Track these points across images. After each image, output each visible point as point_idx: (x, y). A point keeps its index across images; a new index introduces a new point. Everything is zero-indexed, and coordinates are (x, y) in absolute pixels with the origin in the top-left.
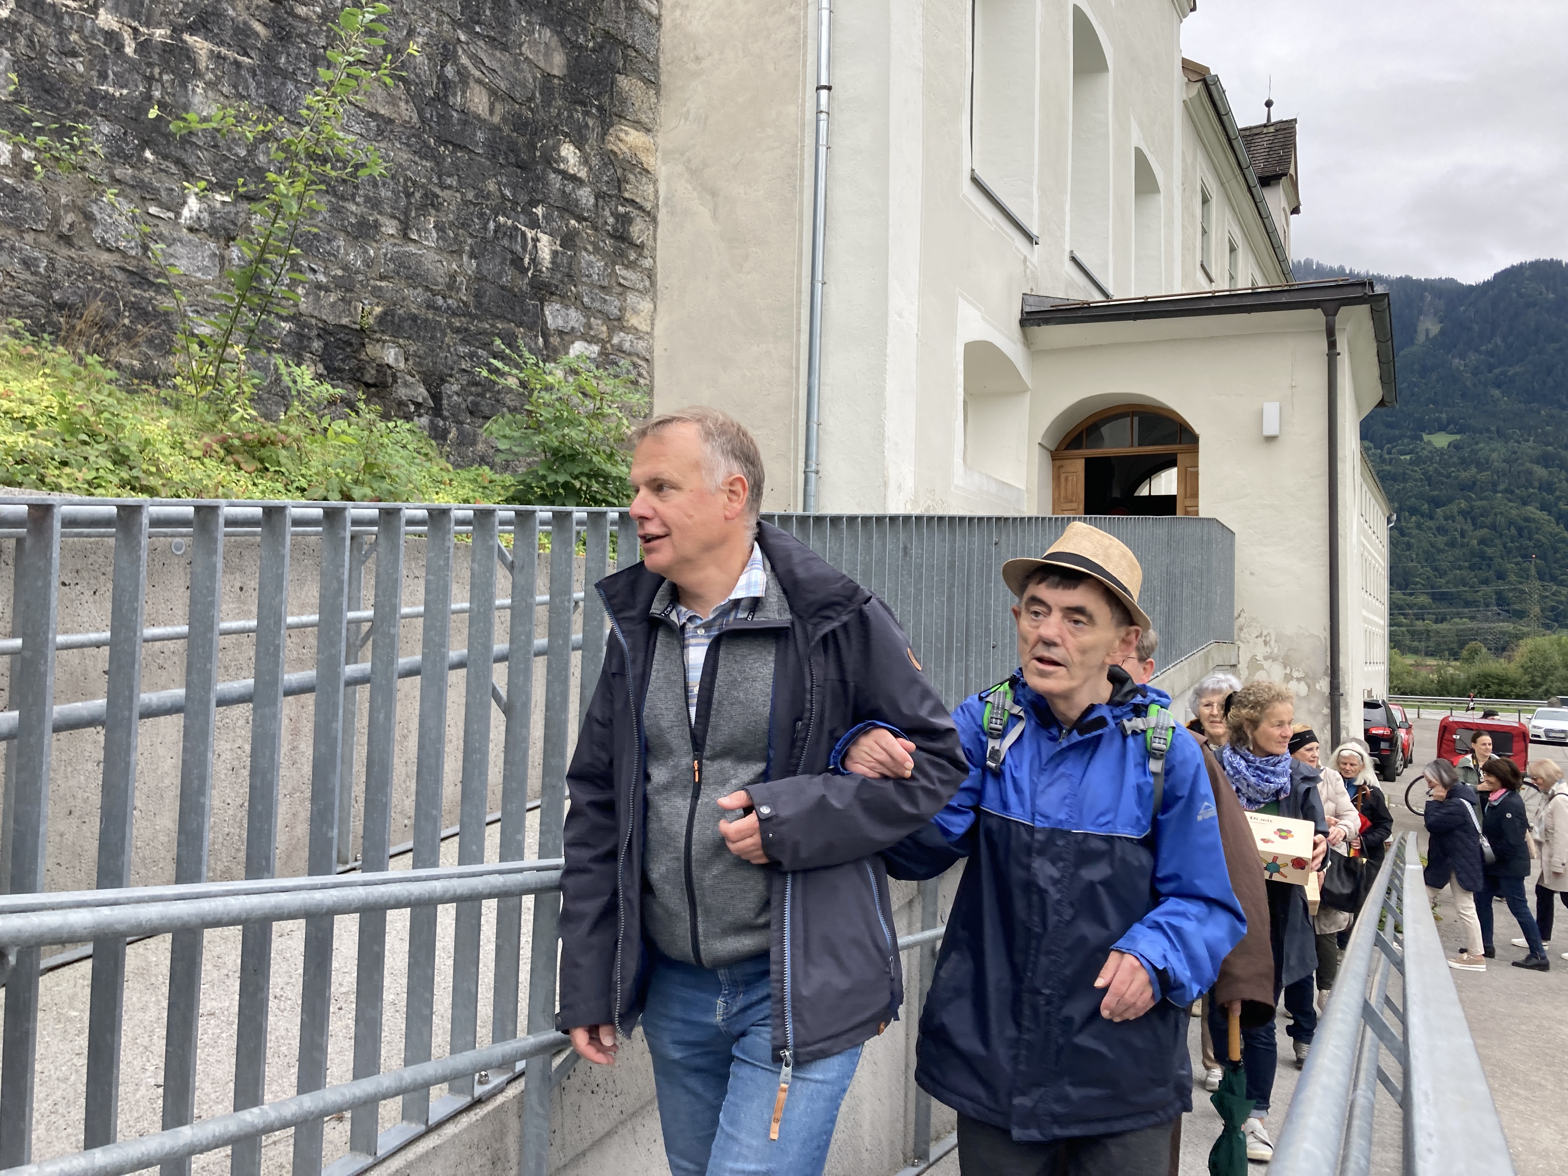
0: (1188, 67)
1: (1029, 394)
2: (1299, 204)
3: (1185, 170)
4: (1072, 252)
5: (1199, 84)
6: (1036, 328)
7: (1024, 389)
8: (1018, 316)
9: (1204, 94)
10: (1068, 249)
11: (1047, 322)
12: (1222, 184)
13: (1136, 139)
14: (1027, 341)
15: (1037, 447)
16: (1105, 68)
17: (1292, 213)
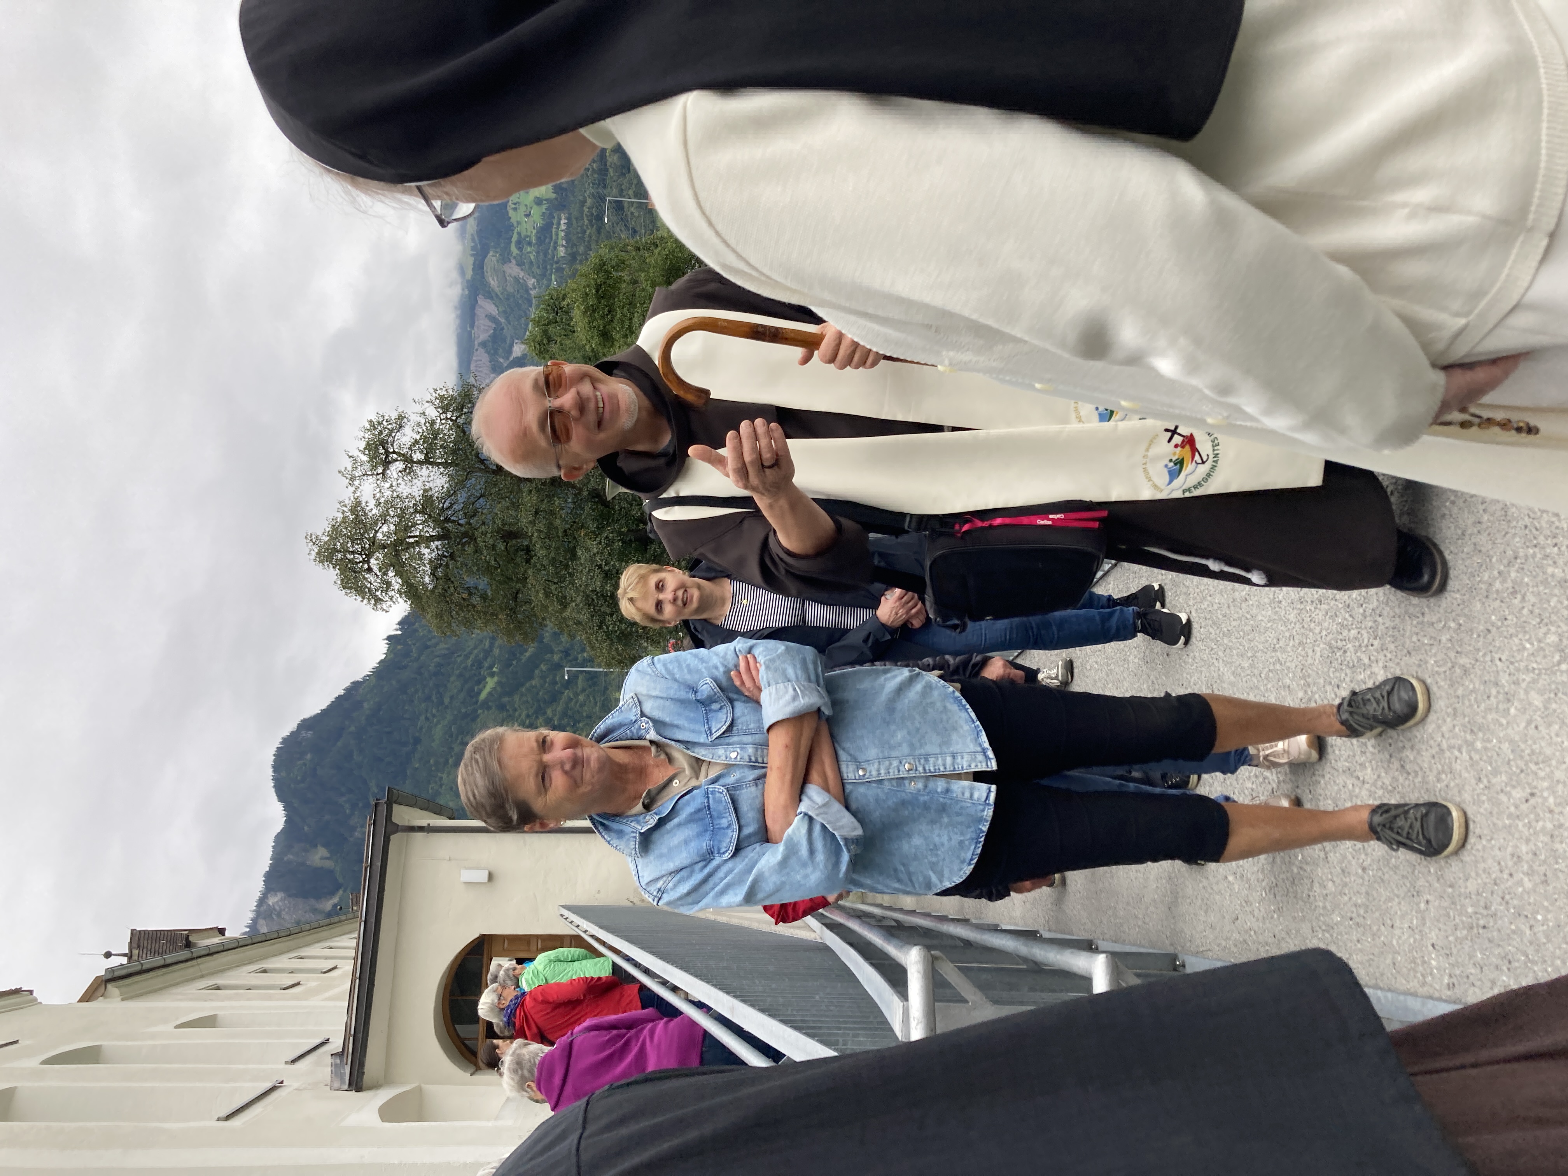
0: (88, 997)
1: (423, 1086)
2: (217, 928)
3: (191, 1000)
4: (286, 1063)
5: (109, 986)
6: (365, 1077)
7: (419, 1091)
8: (353, 1093)
9: (121, 982)
10: (283, 1066)
11: (362, 1064)
12: (202, 976)
13: (169, 1027)
14: (375, 1086)
15: (473, 1077)
16: (99, 1047)
17: (224, 935)
